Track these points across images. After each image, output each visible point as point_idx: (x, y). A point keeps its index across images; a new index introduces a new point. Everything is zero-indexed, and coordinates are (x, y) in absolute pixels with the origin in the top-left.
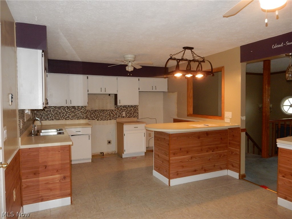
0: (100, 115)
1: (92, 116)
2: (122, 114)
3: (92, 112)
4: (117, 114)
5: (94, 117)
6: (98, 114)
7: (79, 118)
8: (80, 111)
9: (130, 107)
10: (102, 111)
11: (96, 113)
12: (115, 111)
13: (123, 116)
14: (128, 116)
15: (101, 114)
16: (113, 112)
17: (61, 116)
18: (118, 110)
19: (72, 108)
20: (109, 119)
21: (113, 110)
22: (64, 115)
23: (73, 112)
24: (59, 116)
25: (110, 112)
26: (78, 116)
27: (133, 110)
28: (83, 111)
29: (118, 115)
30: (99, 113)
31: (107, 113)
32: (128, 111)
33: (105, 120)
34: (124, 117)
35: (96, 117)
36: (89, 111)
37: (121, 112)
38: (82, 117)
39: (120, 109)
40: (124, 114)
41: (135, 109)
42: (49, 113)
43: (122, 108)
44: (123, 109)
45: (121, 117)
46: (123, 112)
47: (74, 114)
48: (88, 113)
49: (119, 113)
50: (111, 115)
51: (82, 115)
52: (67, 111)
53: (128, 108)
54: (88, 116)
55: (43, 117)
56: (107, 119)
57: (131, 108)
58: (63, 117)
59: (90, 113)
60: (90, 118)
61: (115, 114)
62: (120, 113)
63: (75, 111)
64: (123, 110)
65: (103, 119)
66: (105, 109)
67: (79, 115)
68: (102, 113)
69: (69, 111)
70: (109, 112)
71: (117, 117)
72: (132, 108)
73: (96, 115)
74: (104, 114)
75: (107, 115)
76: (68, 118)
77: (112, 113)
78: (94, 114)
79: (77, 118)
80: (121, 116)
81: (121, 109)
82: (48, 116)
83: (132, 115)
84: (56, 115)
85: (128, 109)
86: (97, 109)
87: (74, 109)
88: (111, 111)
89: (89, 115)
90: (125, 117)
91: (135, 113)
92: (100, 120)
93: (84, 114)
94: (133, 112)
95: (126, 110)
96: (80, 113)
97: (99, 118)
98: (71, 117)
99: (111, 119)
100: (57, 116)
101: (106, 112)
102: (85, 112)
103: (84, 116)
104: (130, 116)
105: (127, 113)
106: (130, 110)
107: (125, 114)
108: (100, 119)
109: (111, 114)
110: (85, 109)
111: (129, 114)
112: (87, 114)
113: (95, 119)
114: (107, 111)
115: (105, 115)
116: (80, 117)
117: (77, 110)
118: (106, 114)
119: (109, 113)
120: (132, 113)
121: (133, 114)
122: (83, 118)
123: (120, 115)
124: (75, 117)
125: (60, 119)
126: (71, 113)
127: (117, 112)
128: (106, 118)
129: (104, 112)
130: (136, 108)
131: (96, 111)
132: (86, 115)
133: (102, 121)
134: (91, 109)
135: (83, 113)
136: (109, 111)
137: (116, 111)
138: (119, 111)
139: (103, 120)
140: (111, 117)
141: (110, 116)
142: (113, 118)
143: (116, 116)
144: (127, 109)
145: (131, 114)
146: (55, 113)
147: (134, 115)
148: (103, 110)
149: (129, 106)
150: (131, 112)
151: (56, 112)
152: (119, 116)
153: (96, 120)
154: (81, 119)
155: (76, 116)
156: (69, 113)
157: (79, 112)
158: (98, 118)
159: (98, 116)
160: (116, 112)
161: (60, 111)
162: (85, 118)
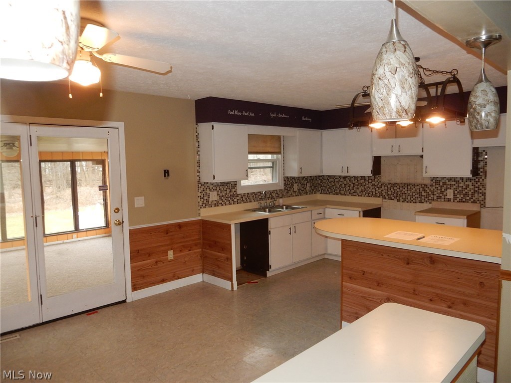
0: (402, 192)
1: (389, 193)
2: (445, 193)
3: (389, 186)
4: (435, 193)
5: (392, 196)
6: (398, 190)
7: (370, 195)
8: (371, 184)
9: (464, 180)
10: (406, 185)
11: (395, 188)
12: (430, 187)
13: (448, 197)
14: (458, 199)
15: (404, 190)
16: (427, 189)
17: (347, 189)
18: (437, 186)
19: (360, 178)
20: (417, 201)
21: (426, 185)
22: (351, 188)
23: (362, 184)
24: (344, 189)
25: (421, 189)
26: (368, 192)
27: (471, 187)
28: (376, 184)
29: (437, 195)
30: (401, 189)
31: (414, 189)
32: (460, 189)
33: (411, 202)
34: (449, 200)
35: (395, 195)
36: (384, 185)
37: (443, 190)
38: (374, 194)
39: (441, 184)
40: (450, 194)
41: (477, 185)
42: (333, 184)
43: (447, 181)
44: (448, 183)
45: (443, 200)
46: (448, 190)
47: (363, 188)
48: (383, 187)
49: (439, 191)
50: (423, 194)
51: (374, 190)
52: (354, 182)
53: (460, 181)
54: (383, 192)
55: (326, 189)
56: (414, 201)
57: (467, 183)
58: (349, 191)
59: (386, 188)
60: (386, 196)
61: (430, 193)
62: (442, 192)
63: (364, 184)
64: (449, 186)
65: (407, 200)
66: (412, 181)
67: (370, 190)
68: (406, 189)
69: (357, 184)
70: (418, 187)
71: (435, 198)
72: (470, 184)
73: (396, 192)
74: (409, 192)
75: (414, 194)
76: (355, 194)
77: (425, 191)
78: (392, 190)
79: (367, 195)
80: (443, 197)
81: (444, 183)
82: (332, 188)
83: (468, 198)
84: (341, 187)
85: (461, 185)
86: (398, 181)
87: (363, 181)
88: (423, 186)
89: (385, 191)
90: (452, 200)
91: (476, 195)
92: (403, 202)
93: (377, 189)
94: (472, 191)
95: (455, 187)
96: (372, 187)
97: (401, 198)
98: (359, 193)
99: (423, 201)
100: (342, 189)
101: (412, 187)
102: (379, 186)
103: (377, 192)
104: (464, 200)
105: (456, 192)
106: (464, 187)
107: (452, 193)
108: (403, 200)
109: (423, 192)
110: (379, 181)
111: (462, 196)
112: (381, 189)
113: (393, 198)
114: (414, 185)
115: (411, 194)
116: (371, 193)
117: (367, 183)
118: (412, 191)
119: (418, 191)
120: (470, 193)
121: (470, 196)
122: (375, 196)
123: (441, 195)
124: (364, 193)
125: (346, 193)
126: (359, 187)
127: (436, 189)
128: (412, 199)
129: (409, 187)
130: (479, 183)
131: (396, 185)
132: (380, 191)
133: (405, 204)
134: (389, 182)
135: (376, 187)
136: (420, 186)
137: (434, 187)
138: (439, 188)
139: (407, 202)
140: (423, 198)
141: (421, 195)
142: (426, 199)
143: (432, 196)
144: (457, 185)
145: (466, 194)
146: (339, 184)
147: (474, 198)
148: (408, 185)
149: (462, 179)
150: (466, 191)
151: (341, 183)
152: (439, 197)
153: (395, 201)
154: (373, 196)
155: (366, 191)
156: (356, 187)
157: (370, 186)
158: (398, 198)
159: (399, 193)
160: (432, 190)
161: (345, 182)
162: (378, 195)
